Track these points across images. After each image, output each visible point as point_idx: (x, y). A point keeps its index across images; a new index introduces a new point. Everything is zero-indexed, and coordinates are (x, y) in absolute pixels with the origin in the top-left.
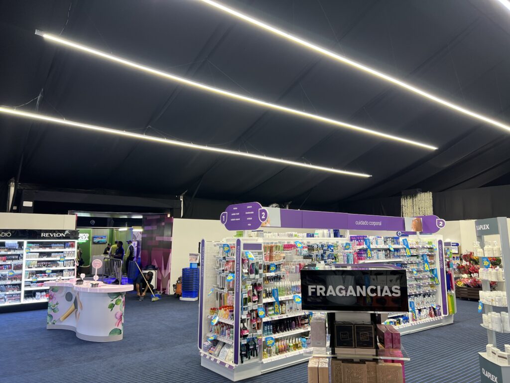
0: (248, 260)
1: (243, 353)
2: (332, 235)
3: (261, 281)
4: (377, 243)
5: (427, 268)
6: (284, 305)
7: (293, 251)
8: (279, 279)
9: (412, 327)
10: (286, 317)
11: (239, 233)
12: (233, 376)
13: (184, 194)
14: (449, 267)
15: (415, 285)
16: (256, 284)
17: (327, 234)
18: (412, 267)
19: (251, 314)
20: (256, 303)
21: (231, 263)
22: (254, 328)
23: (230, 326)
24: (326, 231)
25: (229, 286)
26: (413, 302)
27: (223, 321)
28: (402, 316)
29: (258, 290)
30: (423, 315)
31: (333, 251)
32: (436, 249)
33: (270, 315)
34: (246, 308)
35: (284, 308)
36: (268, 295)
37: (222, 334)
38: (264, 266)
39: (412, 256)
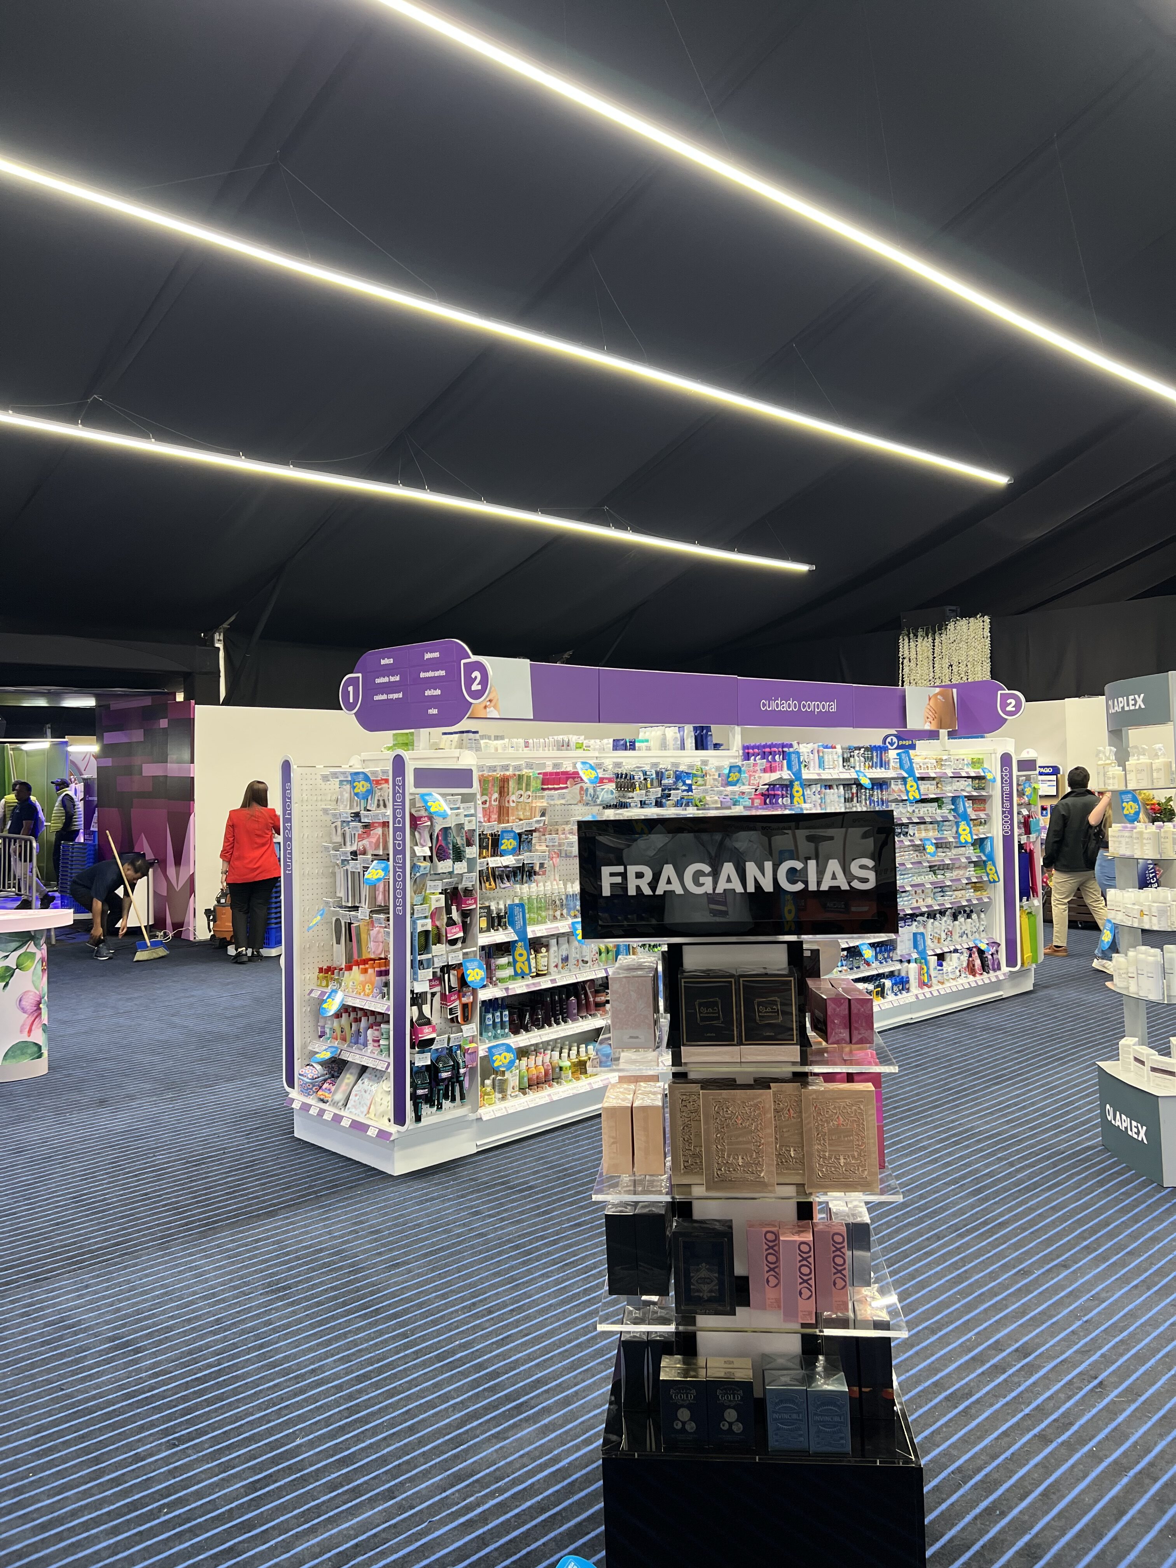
0: (430, 818)
1: (420, 1092)
2: (690, 742)
3: (470, 881)
4: (821, 764)
5: (966, 837)
6: (544, 950)
7: (571, 791)
8: (530, 876)
9: (919, 1004)
10: (549, 985)
11: (401, 740)
12: (390, 1159)
13: (225, 625)
14: (1028, 832)
15: (928, 886)
16: (456, 889)
17: (675, 739)
18: (923, 834)
19: (441, 980)
20: (459, 945)
21: (379, 831)
22: (452, 1020)
23: (379, 1018)
24: (671, 732)
25: (373, 898)
26: (922, 934)
27: (358, 1004)
28: (891, 975)
29: (465, 907)
30: (950, 969)
31: (690, 789)
32: (994, 780)
33: (501, 980)
34: (428, 960)
35: (545, 959)
36: (496, 921)
37: (357, 1043)
38: (482, 838)
39: (923, 801)
